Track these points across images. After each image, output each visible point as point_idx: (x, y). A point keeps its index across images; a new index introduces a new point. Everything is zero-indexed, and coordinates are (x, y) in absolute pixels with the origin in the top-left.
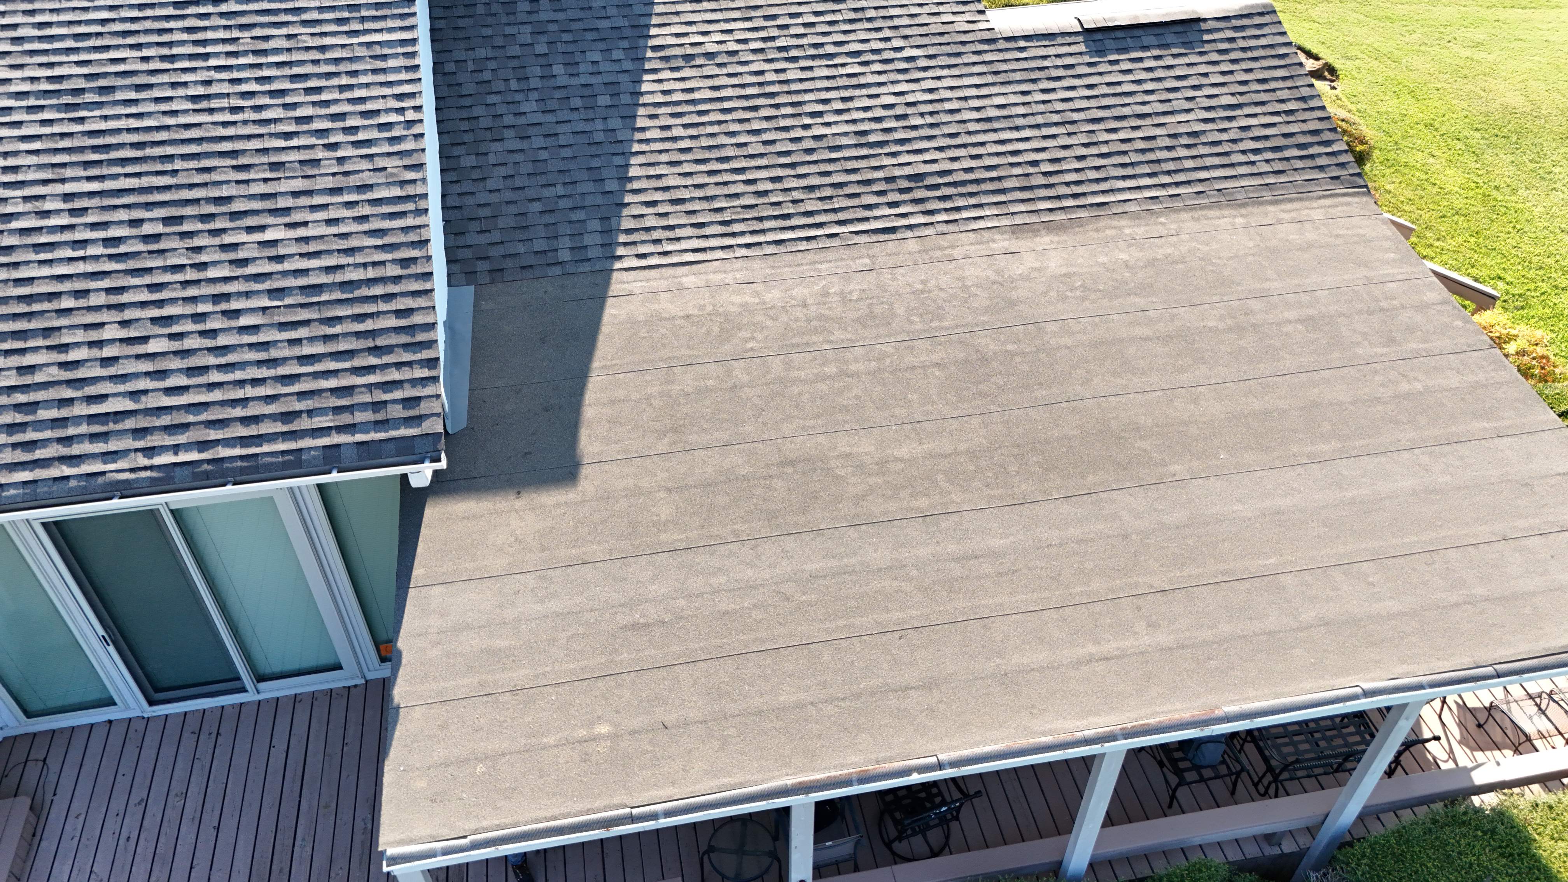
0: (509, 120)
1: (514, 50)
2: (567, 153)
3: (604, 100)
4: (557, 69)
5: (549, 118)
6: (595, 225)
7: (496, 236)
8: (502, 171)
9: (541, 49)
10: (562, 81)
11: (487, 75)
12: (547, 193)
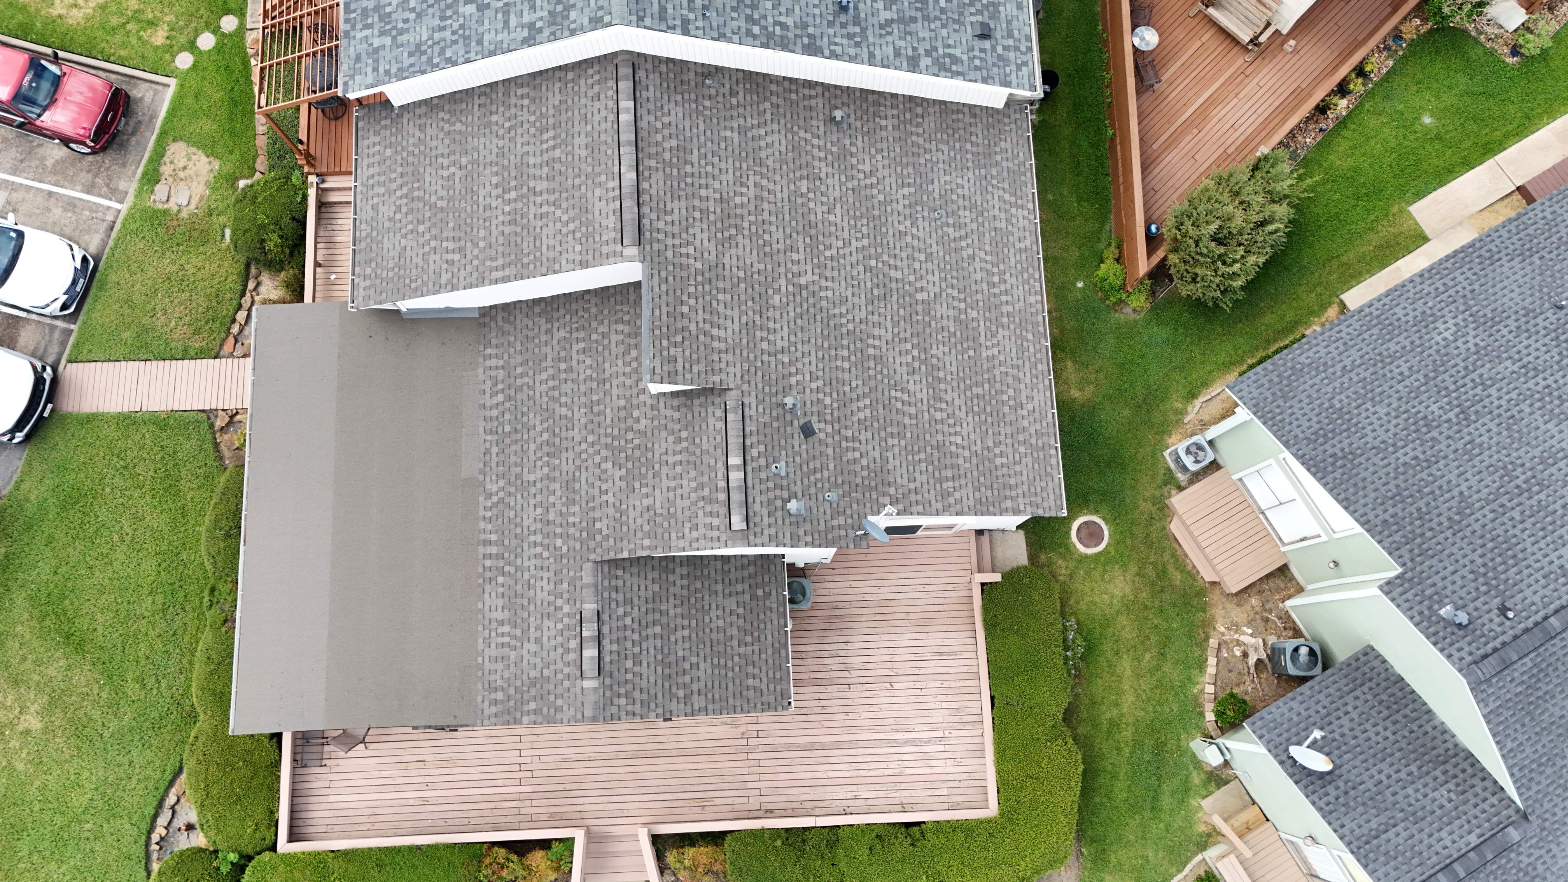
0: (556, 325)
1: (594, 324)
2: (537, 350)
3: (563, 366)
4: (582, 345)
5: (555, 342)
6: (501, 363)
7: (500, 323)
8: (530, 324)
9: (594, 337)
10: (575, 347)
11: (580, 313)
12: (518, 343)
